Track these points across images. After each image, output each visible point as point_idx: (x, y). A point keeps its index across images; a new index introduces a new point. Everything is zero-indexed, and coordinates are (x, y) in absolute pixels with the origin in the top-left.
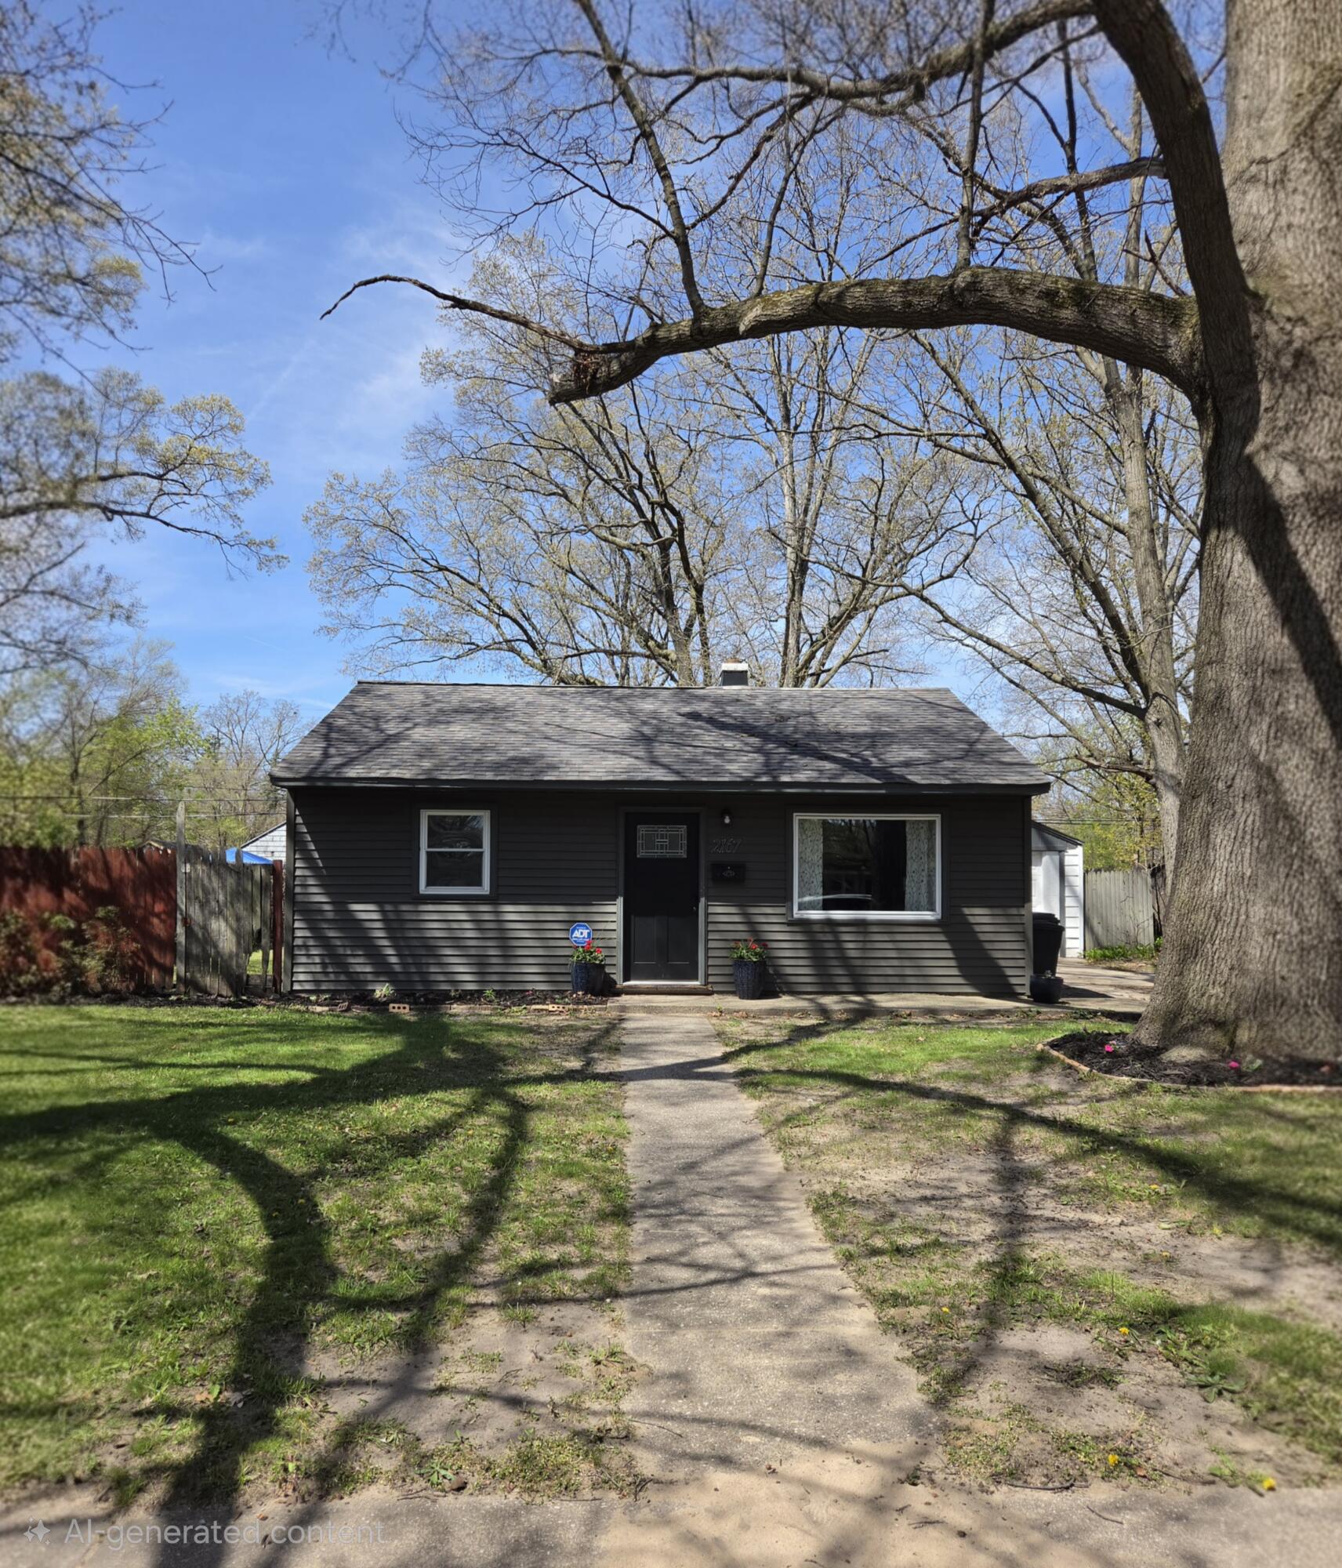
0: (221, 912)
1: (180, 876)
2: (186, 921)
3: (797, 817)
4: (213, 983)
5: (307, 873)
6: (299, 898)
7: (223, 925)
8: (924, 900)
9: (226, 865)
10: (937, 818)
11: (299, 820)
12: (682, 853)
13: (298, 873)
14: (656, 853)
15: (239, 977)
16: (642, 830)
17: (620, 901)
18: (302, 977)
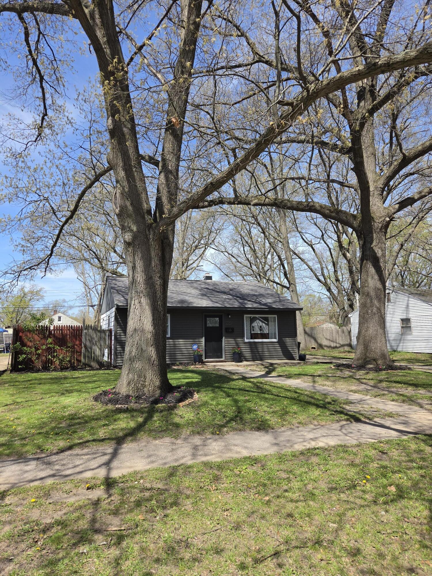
0: (96, 344)
1: (83, 334)
2: (85, 346)
3: (245, 316)
4: (94, 364)
5: (121, 332)
6: (119, 339)
7: (96, 347)
8: (273, 337)
9: (97, 330)
10: (276, 316)
11: (118, 317)
12: (218, 325)
13: (118, 332)
14: (211, 325)
15: (101, 363)
16: (208, 319)
17: (204, 338)
18: (119, 362)
